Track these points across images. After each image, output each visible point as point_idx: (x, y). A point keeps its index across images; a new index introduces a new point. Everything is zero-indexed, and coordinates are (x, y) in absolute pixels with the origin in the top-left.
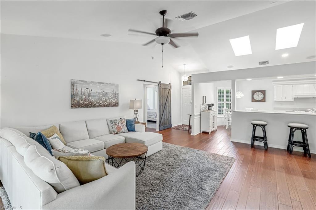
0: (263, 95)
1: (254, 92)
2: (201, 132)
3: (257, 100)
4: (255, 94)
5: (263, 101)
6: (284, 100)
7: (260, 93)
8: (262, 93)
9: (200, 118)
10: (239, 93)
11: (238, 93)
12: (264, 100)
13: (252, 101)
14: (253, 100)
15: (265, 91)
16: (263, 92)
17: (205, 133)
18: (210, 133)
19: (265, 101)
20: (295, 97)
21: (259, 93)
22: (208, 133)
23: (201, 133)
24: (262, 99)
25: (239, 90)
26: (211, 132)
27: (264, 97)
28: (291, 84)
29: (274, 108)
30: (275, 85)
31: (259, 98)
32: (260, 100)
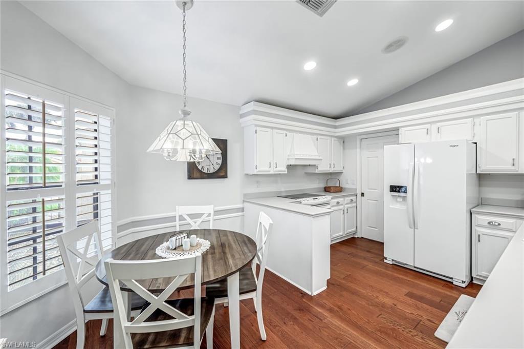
0: (220, 155)
3: (205, 171)
5: (222, 174)
6: (272, 172)
12: (222, 172)
13: (189, 178)
14: (195, 172)
15: (226, 140)
16: (222, 146)
19: (225, 176)
24: (217, 167)
27: (223, 160)
28: (284, 129)
29: (245, 195)
30: (256, 126)
31: (211, 163)
32: (212, 171)
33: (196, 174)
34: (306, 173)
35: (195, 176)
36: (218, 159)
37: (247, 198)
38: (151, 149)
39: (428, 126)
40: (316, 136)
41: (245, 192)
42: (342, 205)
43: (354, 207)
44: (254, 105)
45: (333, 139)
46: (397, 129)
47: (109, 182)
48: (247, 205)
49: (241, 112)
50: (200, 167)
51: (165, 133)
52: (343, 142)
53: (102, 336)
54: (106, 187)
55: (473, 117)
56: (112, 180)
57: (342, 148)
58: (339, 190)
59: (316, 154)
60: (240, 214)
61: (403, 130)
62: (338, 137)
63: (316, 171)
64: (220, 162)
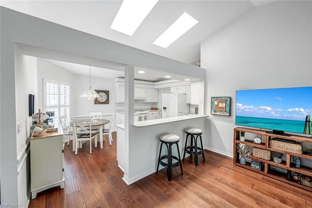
0: (106, 96)
1: (97, 92)
3: (101, 101)
4: (99, 94)
5: (107, 103)
7: (103, 93)
13: (95, 104)
15: (109, 91)
16: (107, 93)
19: (108, 103)
21: (102, 94)
22: (59, 187)
24: (105, 100)
27: (107, 98)
29: (116, 110)
30: (119, 86)
31: (103, 99)
32: (103, 101)
33: (97, 102)
34: (143, 103)
35: (97, 103)
36: (106, 97)
37: (117, 111)
38: (81, 97)
39: (176, 87)
40: (145, 89)
42: (155, 114)
43: (160, 115)
44: (118, 79)
45: (153, 90)
46: (170, 88)
47: (69, 105)
48: (117, 114)
49: (115, 81)
50: (99, 100)
51: (85, 93)
52: (158, 91)
53: (68, 145)
54: (68, 106)
55: (186, 86)
56: (69, 104)
57: (158, 93)
58: (156, 109)
59: (145, 95)
60: (114, 117)
61: (171, 88)
62: (156, 89)
63: (145, 102)
64: (106, 98)
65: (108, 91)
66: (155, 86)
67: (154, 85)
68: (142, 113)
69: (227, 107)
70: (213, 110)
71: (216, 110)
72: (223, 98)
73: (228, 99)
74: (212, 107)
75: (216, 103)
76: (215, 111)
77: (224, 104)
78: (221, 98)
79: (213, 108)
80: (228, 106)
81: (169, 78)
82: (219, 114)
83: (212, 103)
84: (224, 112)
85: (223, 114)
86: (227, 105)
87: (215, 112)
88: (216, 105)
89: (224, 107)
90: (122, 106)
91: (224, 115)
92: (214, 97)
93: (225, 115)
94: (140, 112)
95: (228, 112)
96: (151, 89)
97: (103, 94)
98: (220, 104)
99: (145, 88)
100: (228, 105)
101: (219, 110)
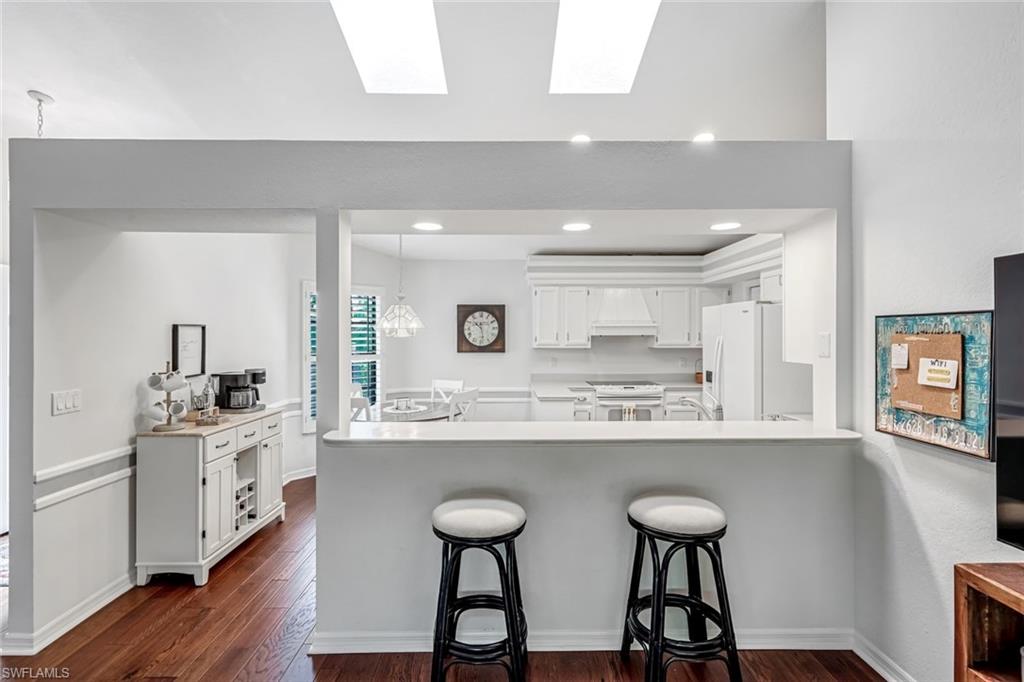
0: (496, 325)
1: (465, 312)
2: (142, 581)
3: (478, 344)
4: (470, 319)
5: (498, 347)
6: (562, 346)
7: (485, 314)
8: (494, 315)
9: (133, 478)
10: (403, 312)
11: (397, 311)
12: (498, 345)
13: (459, 351)
14: (464, 345)
15: (504, 306)
16: (497, 313)
17: (171, 584)
18: (202, 579)
19: (502, 350)
20: (594, 334)
21: (482, 316)
22: (190, 578)
23: (136, 588)
24: (492, 339)
25: (401, 298)
26: (213, 571)
27: (500, 330)
28: (584, 285)
29: (533, 376)
30: (536, 285)
31: (485, 336)
32: (485, 343)
35: (464, 349)
36: (494, 328)
37: (536, 378)
40: (655, 289)
41: (535, 372)
44: (531, 260)
45: (697, 290)
46: (758, 274)
50: (471, 340)
52: (729, 293)
56: (381, 351)
59: (649, 319)
60: (525, 399)
61: (763, 275)
62: (708, 285)
63: (656, 346)
64: (496, 332)
65: (502, 308)
66: (703, 275)
67: (700, 269)
68: (629, 392)
69: (970, 388)
70: (885, 404)
71: (904, 404)
72: (946, 320)
73: (976, 325)
74: (884, 381)
75: (899, 356)
76: (898, 413)
77: (952, 366)
78: (930, 322)
79: (889, 391)
80: (980, 383)
81: (738, 229)
82: (918, 434)
83: (882, 355)
84: (952, 426)
85: (943, 441)
86: (971, 376)
87: (898, 420)
88: (900, 371)
89: (949, 390)
90: (555, 360)
91: (949, 444)
92: (890, 318)
93: (962, 446)
94: (618, 390)
95: (978, 429)
96: (686, 289)
97: (487, 317)
98: (925, 363)
99: (649, 286)
100: (980, 373)
101: (919, 408)
